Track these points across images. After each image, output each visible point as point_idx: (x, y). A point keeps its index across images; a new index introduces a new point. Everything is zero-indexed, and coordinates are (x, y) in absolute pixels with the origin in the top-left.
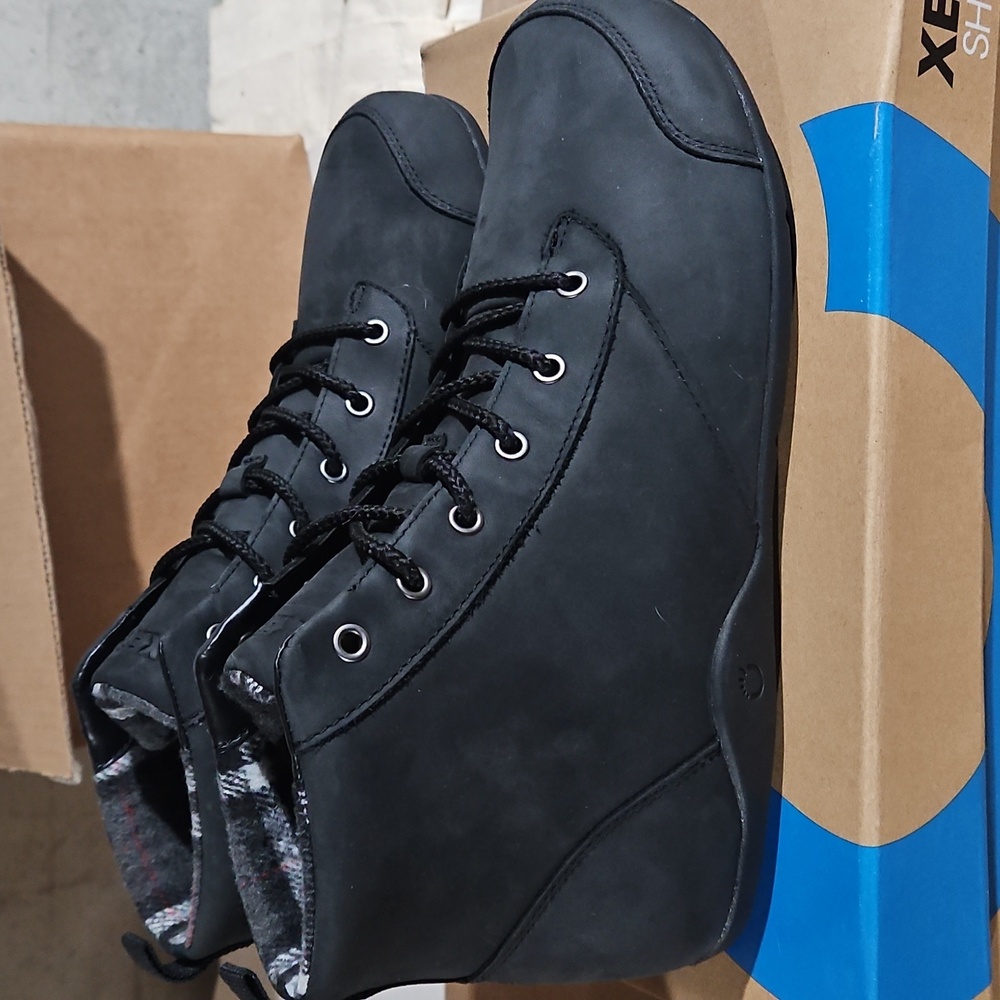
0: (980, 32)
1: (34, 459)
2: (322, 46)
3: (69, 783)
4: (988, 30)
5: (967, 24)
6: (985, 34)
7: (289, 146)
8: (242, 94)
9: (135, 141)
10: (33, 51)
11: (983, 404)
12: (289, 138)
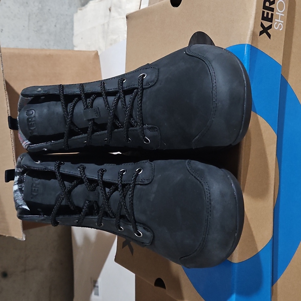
0: (280, 22)
1: (13, 145)
2: (104, 25)
3: (22, 240)
4: (283, 22)
5: (276, 20)
6: (282, 23)
7: (93, 54)
8: (82, 39)
9: (48, 53)
10: (24, 26)
11: (276, 133)
12: (94, 51)
